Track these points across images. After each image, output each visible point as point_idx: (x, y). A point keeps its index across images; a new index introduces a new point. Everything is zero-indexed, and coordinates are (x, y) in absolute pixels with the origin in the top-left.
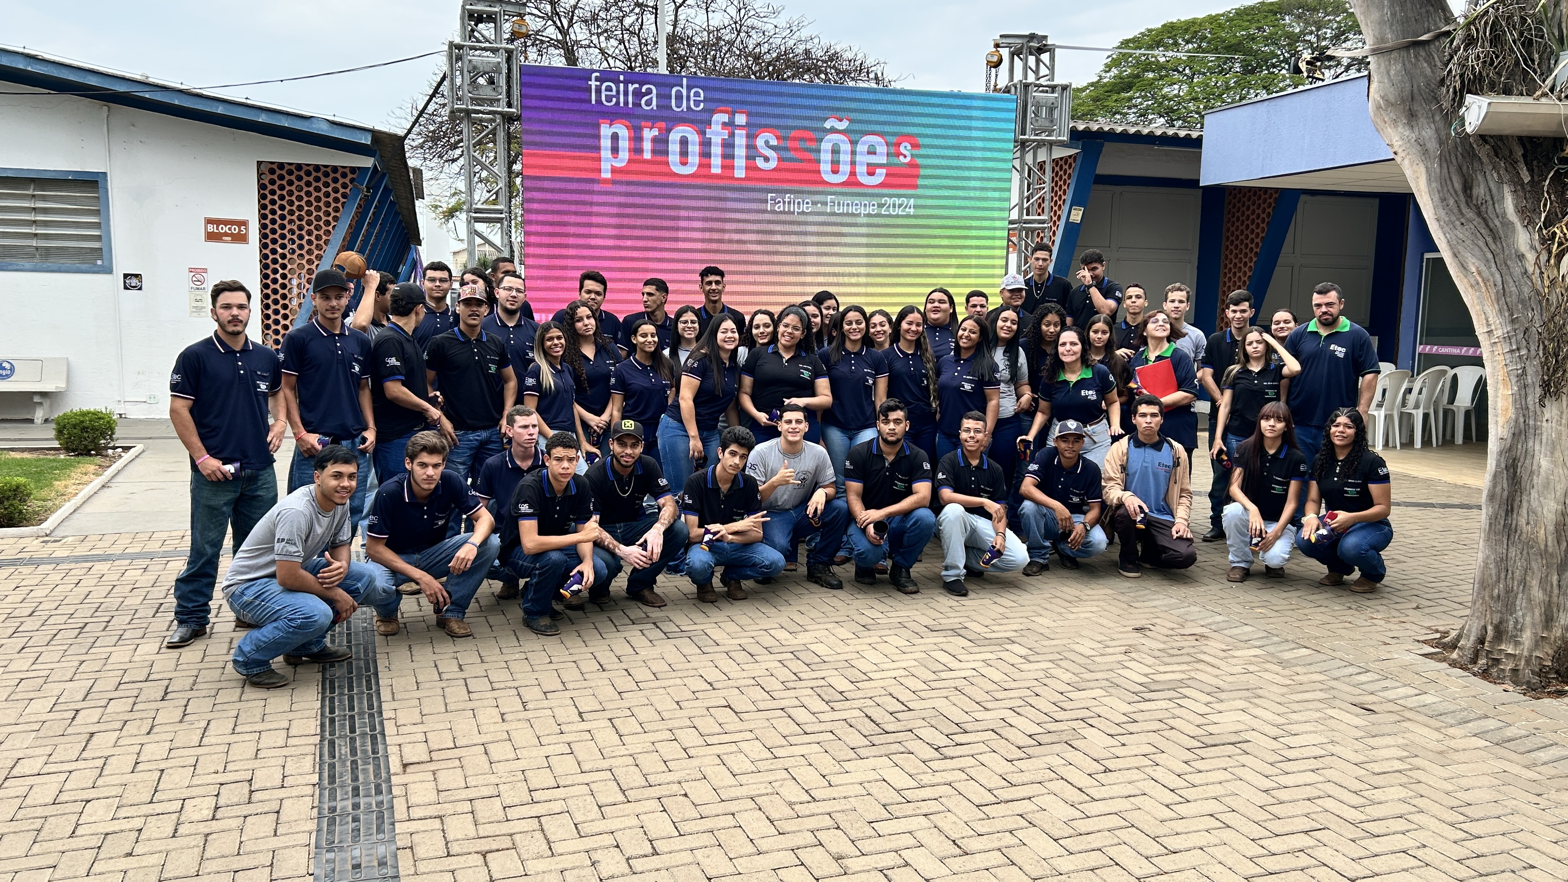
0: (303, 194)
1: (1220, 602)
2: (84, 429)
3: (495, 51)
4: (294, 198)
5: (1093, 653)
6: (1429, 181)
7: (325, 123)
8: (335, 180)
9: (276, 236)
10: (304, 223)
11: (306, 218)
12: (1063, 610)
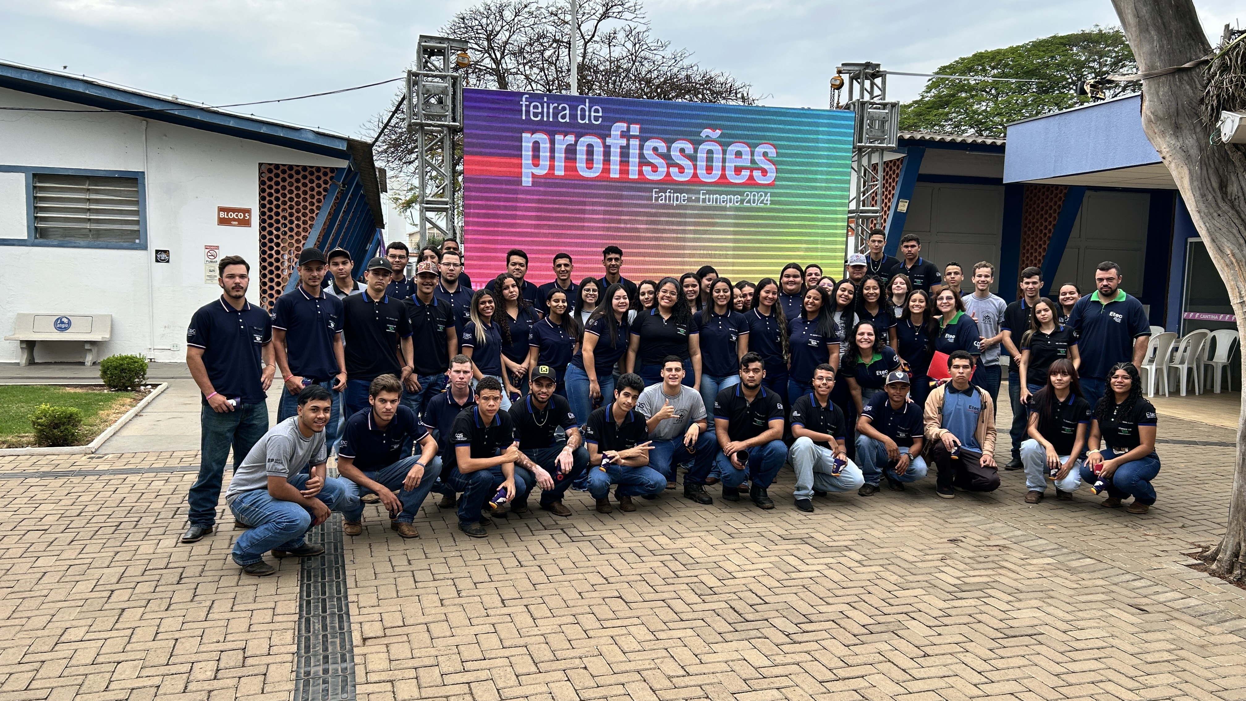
0: (293, 188)
1: (1020, 519)
2: (123, 370)
3: (443, 78)
4: (286, 192)
5: (915, 559)
6: (1192, 181)
7: (311, 133)
8: (319, 178)
9: (272, 221)
10: (294, 211)
11: (296, 207)
12: (891, 524)
